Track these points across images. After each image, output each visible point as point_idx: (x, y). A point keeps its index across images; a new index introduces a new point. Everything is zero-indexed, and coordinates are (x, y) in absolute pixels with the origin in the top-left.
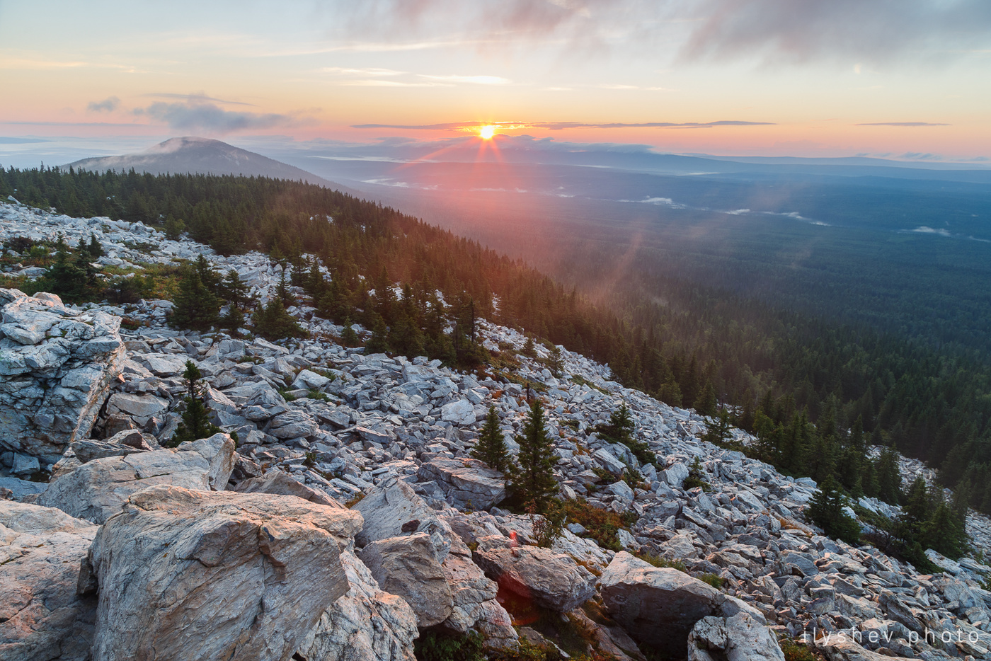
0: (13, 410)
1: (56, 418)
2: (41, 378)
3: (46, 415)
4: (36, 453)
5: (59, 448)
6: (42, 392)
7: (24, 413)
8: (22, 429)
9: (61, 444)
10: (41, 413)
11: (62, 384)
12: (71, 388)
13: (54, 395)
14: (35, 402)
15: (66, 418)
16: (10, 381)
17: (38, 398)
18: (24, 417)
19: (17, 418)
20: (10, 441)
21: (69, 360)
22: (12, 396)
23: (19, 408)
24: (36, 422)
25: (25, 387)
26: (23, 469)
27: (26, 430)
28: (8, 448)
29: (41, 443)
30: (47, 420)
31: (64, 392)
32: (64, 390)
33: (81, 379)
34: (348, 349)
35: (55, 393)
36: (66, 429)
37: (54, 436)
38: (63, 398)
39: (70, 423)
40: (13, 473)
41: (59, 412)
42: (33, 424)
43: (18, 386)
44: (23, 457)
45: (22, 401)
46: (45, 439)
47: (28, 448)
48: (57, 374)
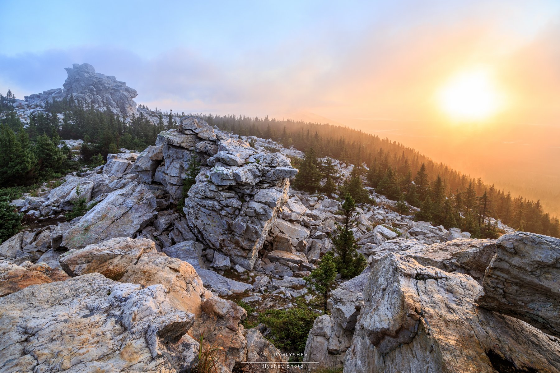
0: (219, 216)
1: (248, 226)
2: (240, 193)
3: (241, 223)
4: (229, 254)
5: (245, 252)
6: (241, 204)
7: (226, 219)
8: (222, 233)
9: (247, 249)
10: (238, 220)
11: (255, 199)
12: (261, 202)
13: (248, 207)
14: (234, 211)
15: (255, 228)
16: (221, 191)
17: (237, 208)
18: (225, 223)
19: (221, 223)
20: (213, 241)
21: (260, 182)
22: (220, 203)
23: (223, 214)
24: (233, 228)
25: (229, 198)
26: (220, 265)
27: (225, 234)
28: (211, 246)
29: (233, 246)
30: (241, 227)
31: (256, 205)
32: (256, 203)
33: (269, 197)
34: (403, 216)
35: (249, 206)
36: (253, 237)
37: (243, 242)
38: (255, 211)
39: (256, 233)
40: (213, 267)
41: (250, 222)
42: (230, 230)
43: (225, 196)
44: (220, 255)
45: (226, 209)
46: (237, 243)
47: (225, 249)
48: (251, 191)
